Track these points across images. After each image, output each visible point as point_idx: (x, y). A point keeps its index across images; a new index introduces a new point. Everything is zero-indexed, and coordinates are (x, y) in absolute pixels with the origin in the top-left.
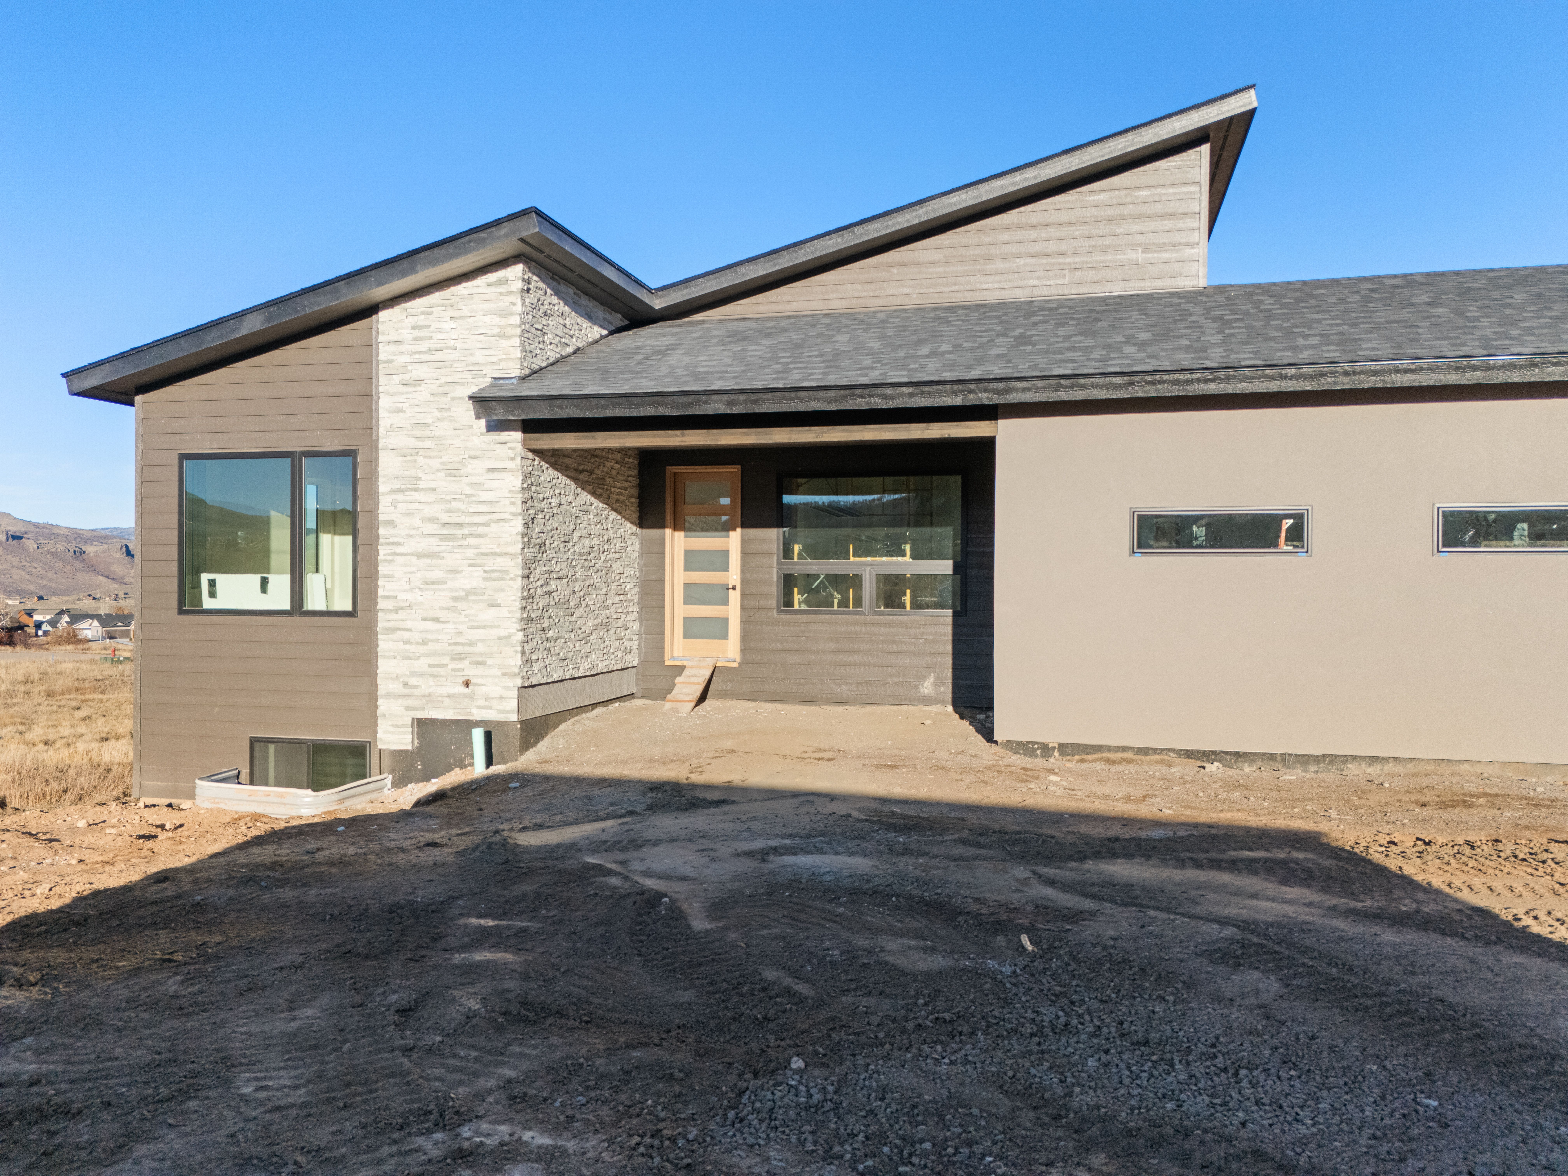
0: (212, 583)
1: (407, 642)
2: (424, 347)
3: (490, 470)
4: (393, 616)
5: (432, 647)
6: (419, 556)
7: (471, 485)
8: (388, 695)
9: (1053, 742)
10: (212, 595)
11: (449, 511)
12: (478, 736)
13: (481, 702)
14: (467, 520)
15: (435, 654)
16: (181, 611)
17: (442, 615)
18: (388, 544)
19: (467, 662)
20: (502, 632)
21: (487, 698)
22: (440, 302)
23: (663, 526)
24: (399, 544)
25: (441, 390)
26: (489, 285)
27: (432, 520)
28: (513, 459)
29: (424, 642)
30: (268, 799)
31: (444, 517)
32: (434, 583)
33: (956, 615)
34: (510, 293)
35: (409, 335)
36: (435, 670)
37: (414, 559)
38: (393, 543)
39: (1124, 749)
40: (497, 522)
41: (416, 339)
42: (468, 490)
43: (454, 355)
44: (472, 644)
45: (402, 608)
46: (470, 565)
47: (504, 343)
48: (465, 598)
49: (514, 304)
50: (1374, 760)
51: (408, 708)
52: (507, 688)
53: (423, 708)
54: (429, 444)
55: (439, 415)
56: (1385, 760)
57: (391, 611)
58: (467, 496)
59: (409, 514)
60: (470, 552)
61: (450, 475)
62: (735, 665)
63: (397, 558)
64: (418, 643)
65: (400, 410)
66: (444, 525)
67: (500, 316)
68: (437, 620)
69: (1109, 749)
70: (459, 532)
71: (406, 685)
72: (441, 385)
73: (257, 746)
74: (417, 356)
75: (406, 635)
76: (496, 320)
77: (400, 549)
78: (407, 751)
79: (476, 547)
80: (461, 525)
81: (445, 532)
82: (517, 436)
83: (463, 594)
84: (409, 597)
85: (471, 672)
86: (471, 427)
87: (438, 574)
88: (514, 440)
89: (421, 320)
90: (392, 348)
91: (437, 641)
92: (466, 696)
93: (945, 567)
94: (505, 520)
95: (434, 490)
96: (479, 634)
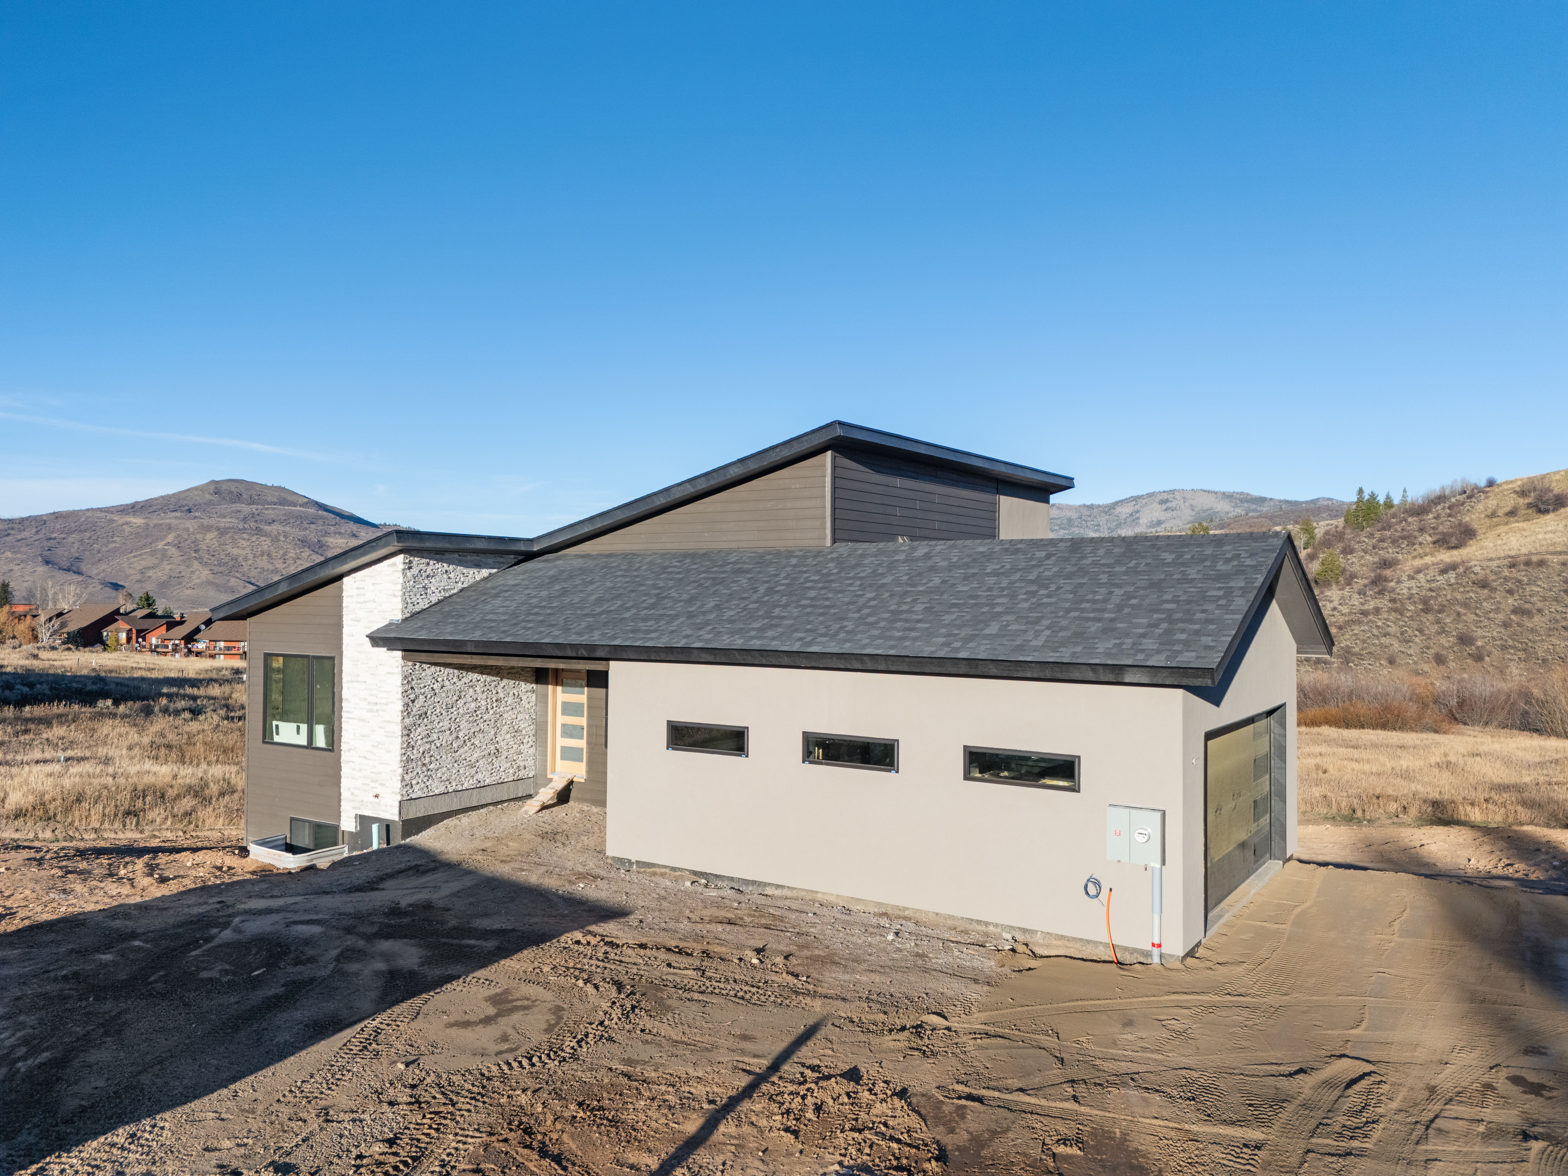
0: (277, 726)
2: (361, 600)
3: (388, 673)
4: (348, 754)
5: (363, 773)
6: (359, 720)
7: (380, 681)
8: (346, 799)
10: (277, 734)
11: (371, 695)
12: (377, 827)
13: (380, 807)
14: (378, 701)
15: (364, 777)
16: (264, 742)
17: (368, 755)
19: (377, 784)
20: (393, 768)
21: (385, 805)
22: (368, 574)
23: (548, 684)
25: (369, 625)
26: (389, 566)
27: (364, 700)
28: (398, 666)
30: (275, 857)
31: (369, 699)
32: (364, 736)
34: (397, 571)
35: (356, 592)
36: (364, 787)
38: (348, 712)
39: (665, 867)
41: (358, 595)
42: (379, 684)
43: (374, 605)
44: (379, 773)
45: (351, 749)
46: (379, 727)
47: (395, 600)
48: (377, 746)
49: (398, 577)
50: (778, 886)
51: (354, 808)
52: (395, 801)
53: (358, 808)
54: (363, 656)
57: (347, 751)
58: (379, 687)
59: (356, 695)
60: (380, 720)
61: (372, 674)
62: (583, 781)
63: (350, 720)
64: (358, 771)
65: (352, 636)
66: (369, 703)
67: (393, 584)
68: (366, 758)
69: (659, 866)
70: (375, 708)
71: (353, 794)
72: (369, 622)
73: (293, 822)
74: (359, 605)
75: (353, 765)
76: (392, 587)
77: (351, 715)
78: (354, 832)
79: (382, 717)
80: (376, 704)
81: (369, 707)
82: (400, 653)
84: (354, 743)
85: (379, 790)
87: (366, 731)
88: (399, 657)
89: (360, 584)
90: (349, 599)
91: (365, 770)
92: (376, 803)
94: (393, 701)
95: (365, 682)
96: (383, 768)
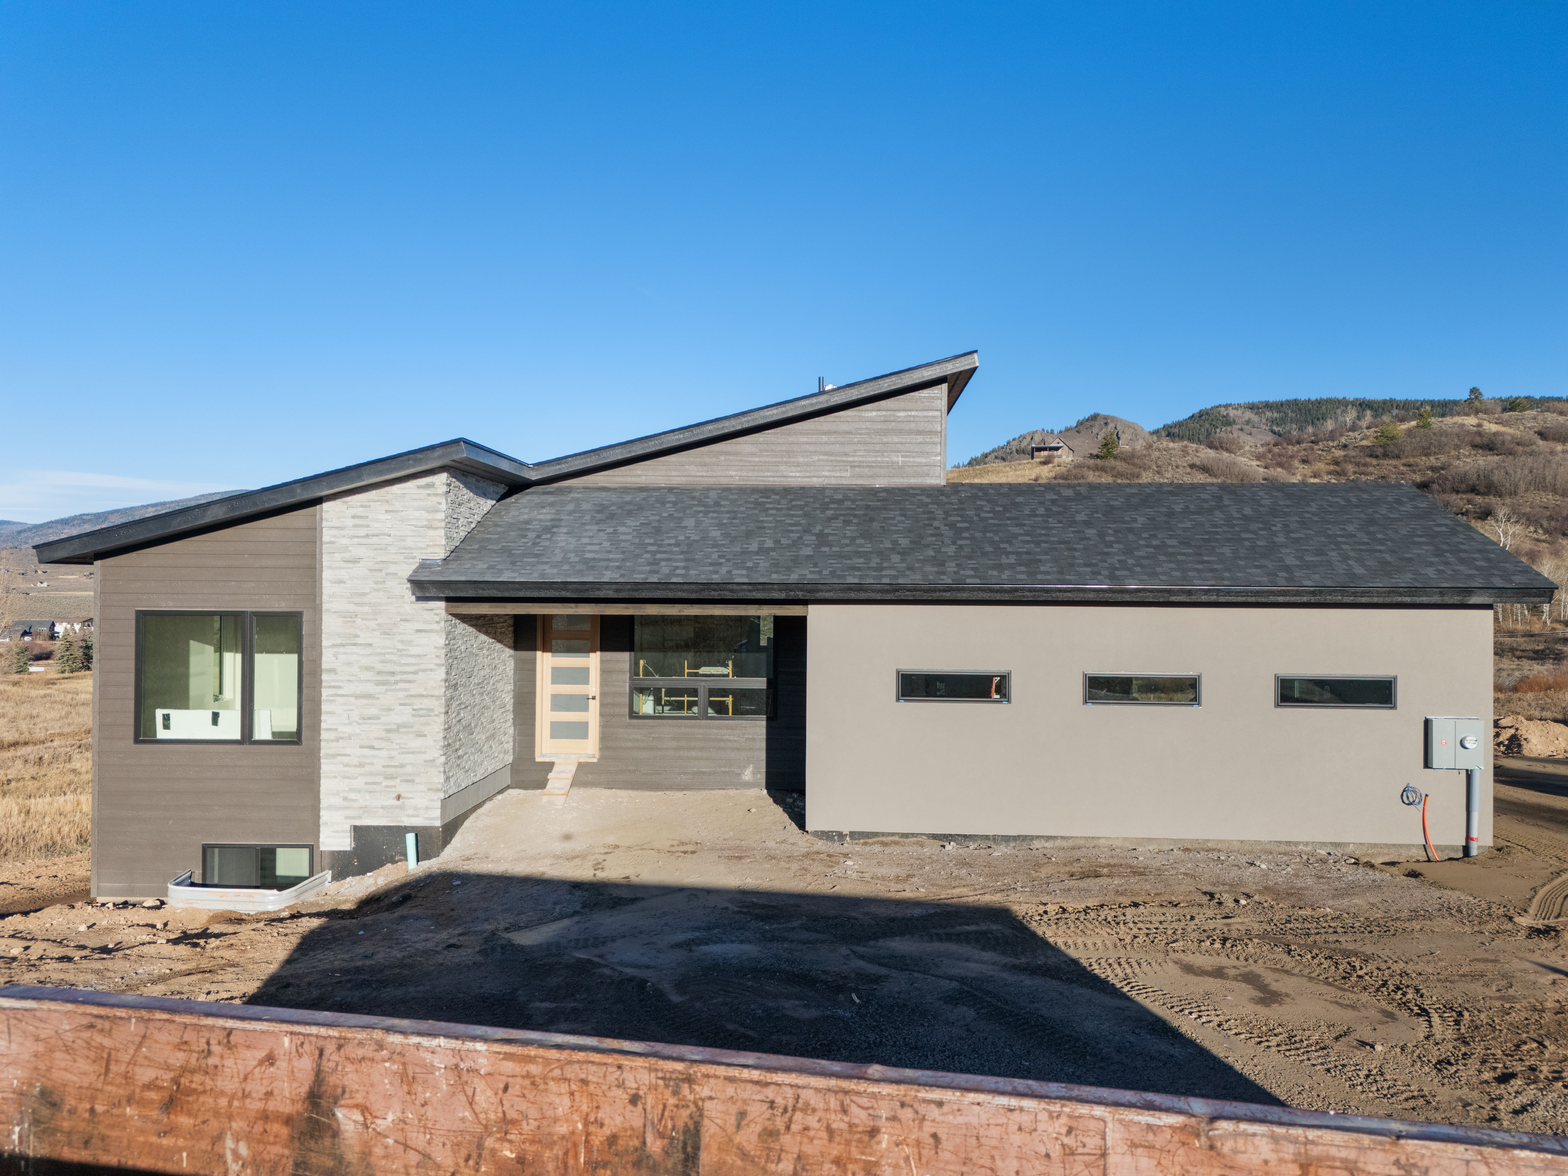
0: (166, 718)
1: (347, 765)
2: (363, 532)
3: (418, 631)
4: (335, 744)
5: (368, 768)
6: (357, 697)
7: (402, 641)
8: (330, 807)
9: (846, 831)
10: (166, 726)
11: (383, 662)
12: (410, 838)
13: (410, 812)
14: (398, 669)
15: (371, 774)
16: (137, 741)
17: (376, 744)
18: (330, 687)
19: (398, 781)
20: (428, 757)
21: (416, 808)
22: (376, 498)
23: (535, 649)
24: (339, 687)
25: (377, 567)
26: (419, 487)
27: (369, 669)
28: (438, 622)
29: (361, 765)
30: (238, 899)
31: (380, 667)
32: (370, 719)
33: (769, 720)
34: (437, 495)
35: (350, 522)
36: (371, 787)
37: (352, 699)
38: (334, 687)
39: (893, 834)
40: (424, 671)
41: (355, 526)
42: (400, 646)
43: (388, 540)
44: (402, 766)
45: (342, 738)
46: (401, 705)
47: (431, 533)
48: (397, 730)
49: (440, 503)
51: (347, 818)
52: (432, 800)
53: (360, 818)
54: (366, 609)
55: (375, 586)
56: (1054, 838)
57: (332, 741)
58: (399, 650)
59: (349, 664)
60: (401, 694)
61: (385, 633)
62: (595, 760)
63: (338, 698)
64: (356, 766)
65: (341, 582)
66: (379, 673)
67: (428, 512)
68: (372, 747)
69: (883, 834)
70: (392, 679)
71: (345, 799)
72: (377, 563)
73: (209, 851)
74: (356, 540)
75: (346, 760)
76: (425, 515)
77: (340, 692)
78: (345, 852)
79: (406, 690)
80: (393, 673)
81: (380, 678)
82: (442, 604)
83: (395, 727)
84: (348, 729)
85: (402, 788)
86: (403, 597)
87: (374, 711)
88: (439, 608)
89: (360, 511)
90: (335, 532)
91: (372, 764)
92: (397, 807)
93: (760, 683)
94: (431, 670)
95: (371, 645)
96: (409, 758)
